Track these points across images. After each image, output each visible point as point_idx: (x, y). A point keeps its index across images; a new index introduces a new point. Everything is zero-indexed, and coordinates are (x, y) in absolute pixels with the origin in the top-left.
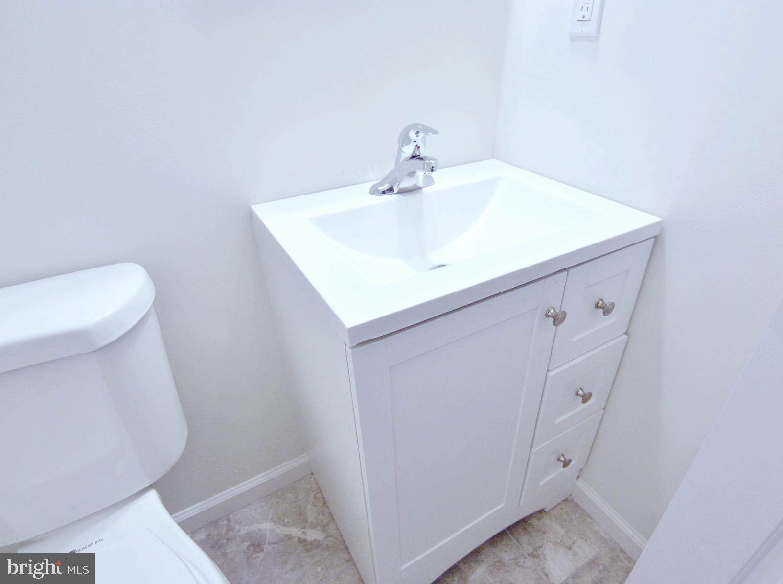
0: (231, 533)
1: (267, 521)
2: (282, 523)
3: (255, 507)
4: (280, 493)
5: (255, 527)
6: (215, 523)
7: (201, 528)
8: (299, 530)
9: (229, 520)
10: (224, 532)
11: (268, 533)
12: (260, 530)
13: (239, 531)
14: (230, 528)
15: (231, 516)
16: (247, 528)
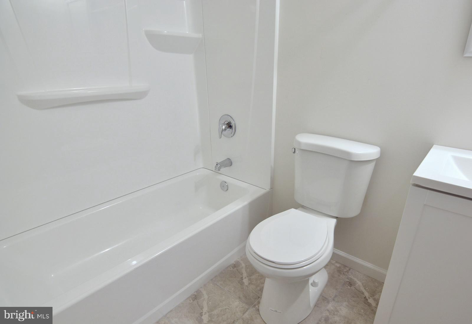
0: (346, 273)
1: (361, 282)
2: (365, 287)
3: (361, 275)
4: (374, 280)
5: (355, 279)
6: (345, 266)
7: (340, 263)
8: (368, 295)
9: (350, 270)
10: (345, 271)
11: (357, 285)
12: (356, 281)
13: (349, 275)
14: (347, 272)
15: (351, 270)
16: (353, 277)
